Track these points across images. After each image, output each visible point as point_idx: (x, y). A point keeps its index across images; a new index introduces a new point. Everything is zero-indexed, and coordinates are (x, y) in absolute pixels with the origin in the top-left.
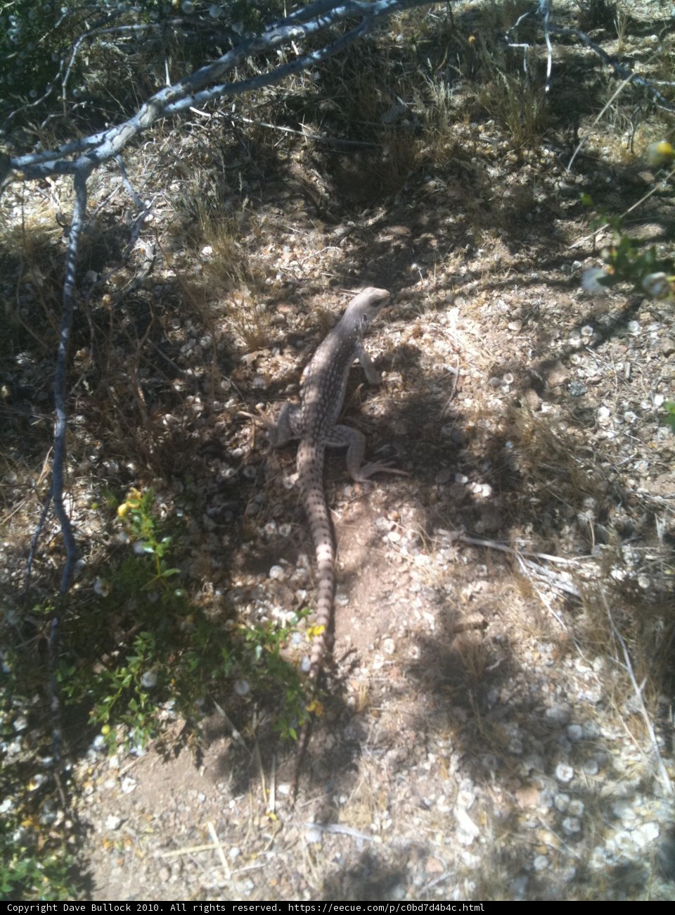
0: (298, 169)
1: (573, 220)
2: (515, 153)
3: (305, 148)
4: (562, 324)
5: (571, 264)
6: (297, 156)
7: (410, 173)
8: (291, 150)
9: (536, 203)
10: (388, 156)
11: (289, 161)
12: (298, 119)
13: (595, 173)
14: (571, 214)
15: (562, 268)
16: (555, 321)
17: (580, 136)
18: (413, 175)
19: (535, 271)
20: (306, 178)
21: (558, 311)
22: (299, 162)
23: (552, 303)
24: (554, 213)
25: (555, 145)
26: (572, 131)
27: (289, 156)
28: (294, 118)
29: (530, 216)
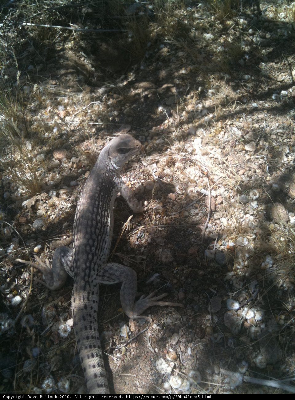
0: (70, 54)
1: (273, 62)
2: (220, 23)
3: (74, 39)
4: (285, 141)
5: (279, 94)
6: (69, 45)
7: (149, 44)
8: (65, 42)
9: (245, 52)
10: (132, 38)
11: (63, 49)
12: (67, 21)
13: (279, 30)
14: (271, 58)
15: (273, 97)
16: (280, 140)
17: (262, 9)
18: (151, 45)
19: (254, 102)
20: (76, 59)
21: (281, 131)
22: (71, 49)
23: (274, 125)
24: (258, 58)
25: (246, 16)
26: (256, 7)
27: (63, 46)
28: (65, 21)
29: (241, 62)
